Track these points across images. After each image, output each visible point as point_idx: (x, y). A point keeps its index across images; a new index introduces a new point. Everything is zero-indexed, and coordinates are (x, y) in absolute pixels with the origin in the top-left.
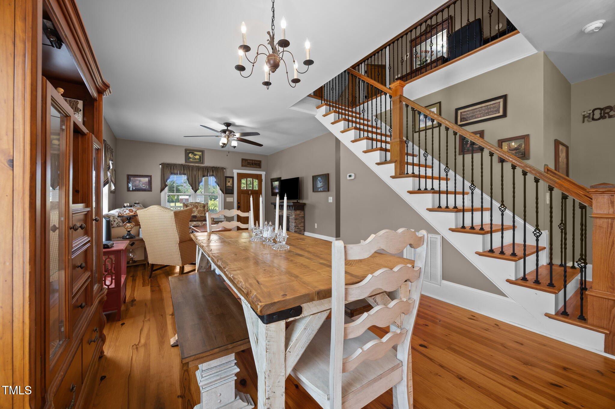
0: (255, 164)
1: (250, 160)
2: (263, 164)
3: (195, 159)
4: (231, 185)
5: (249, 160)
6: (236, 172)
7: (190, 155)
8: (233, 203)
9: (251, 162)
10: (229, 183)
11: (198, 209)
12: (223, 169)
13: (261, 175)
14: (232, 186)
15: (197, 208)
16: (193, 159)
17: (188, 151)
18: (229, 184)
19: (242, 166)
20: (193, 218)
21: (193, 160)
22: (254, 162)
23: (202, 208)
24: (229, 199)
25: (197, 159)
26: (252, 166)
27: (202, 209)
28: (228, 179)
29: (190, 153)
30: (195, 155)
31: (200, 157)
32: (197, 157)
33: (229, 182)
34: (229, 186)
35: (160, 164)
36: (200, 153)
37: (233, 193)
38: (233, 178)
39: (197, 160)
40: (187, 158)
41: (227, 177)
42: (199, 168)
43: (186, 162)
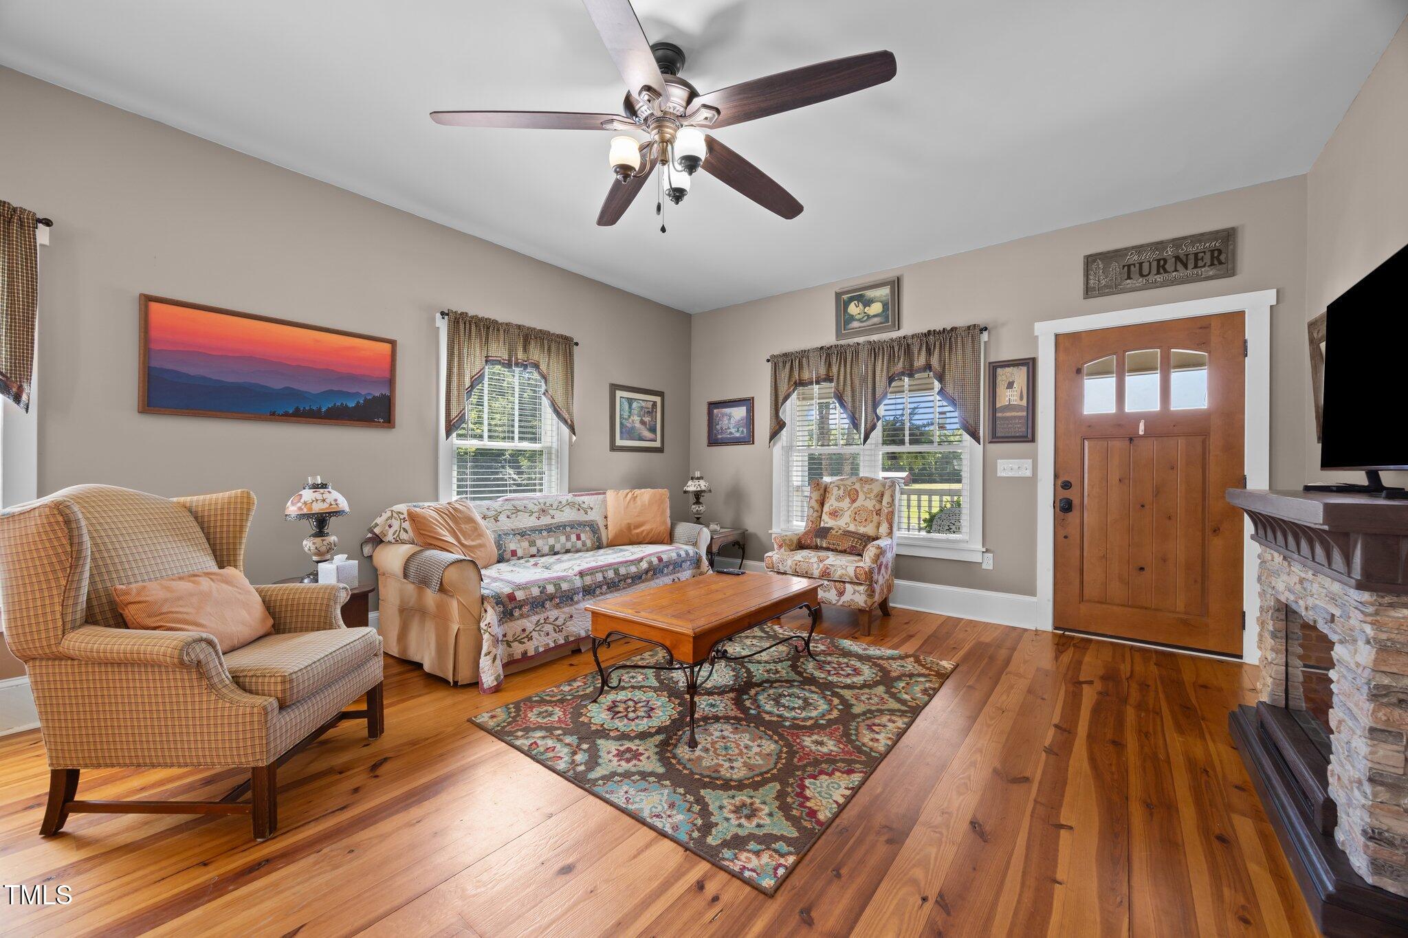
0: (1181, 261)
1: (1139, 249)
2: (1248, 253)
3: (869, 317)
4: (1021, 399)
5: (1133, 248)
6: (1046, 333)
7: (853, 309)
8: (1032, 482)
9: (1146, 256)
10: (1009, 392)
11: (855, 505)
12: (975, 331)
13: (1235, 320)
14: (1024, 403)
15: (854, 501)
16: (860, 320)
17: (845, 297)
18: (1011, 396)
19: (1088, 292)
20: (816, 536)
21: (864, 324)
22: (1169, 252)
23: (874, 502)
24: (1011, 465)
25: (875, 316)
26: (1159, 278)
27: (870, 504)
28: (1003, 375)
29: (851, 299)
30: (868, 303)
31: (885, 305)
32: (876, 308)
33: (1010, 385)
34: (1009, 407)
35: (768, 361)
36: (884, 292)
37: (1029, 436)
38: (1030, 364)
39: (876, 320)
40: (843, 319)
41: (994, 367)
42: (875, 350)
43: (839, 335)
